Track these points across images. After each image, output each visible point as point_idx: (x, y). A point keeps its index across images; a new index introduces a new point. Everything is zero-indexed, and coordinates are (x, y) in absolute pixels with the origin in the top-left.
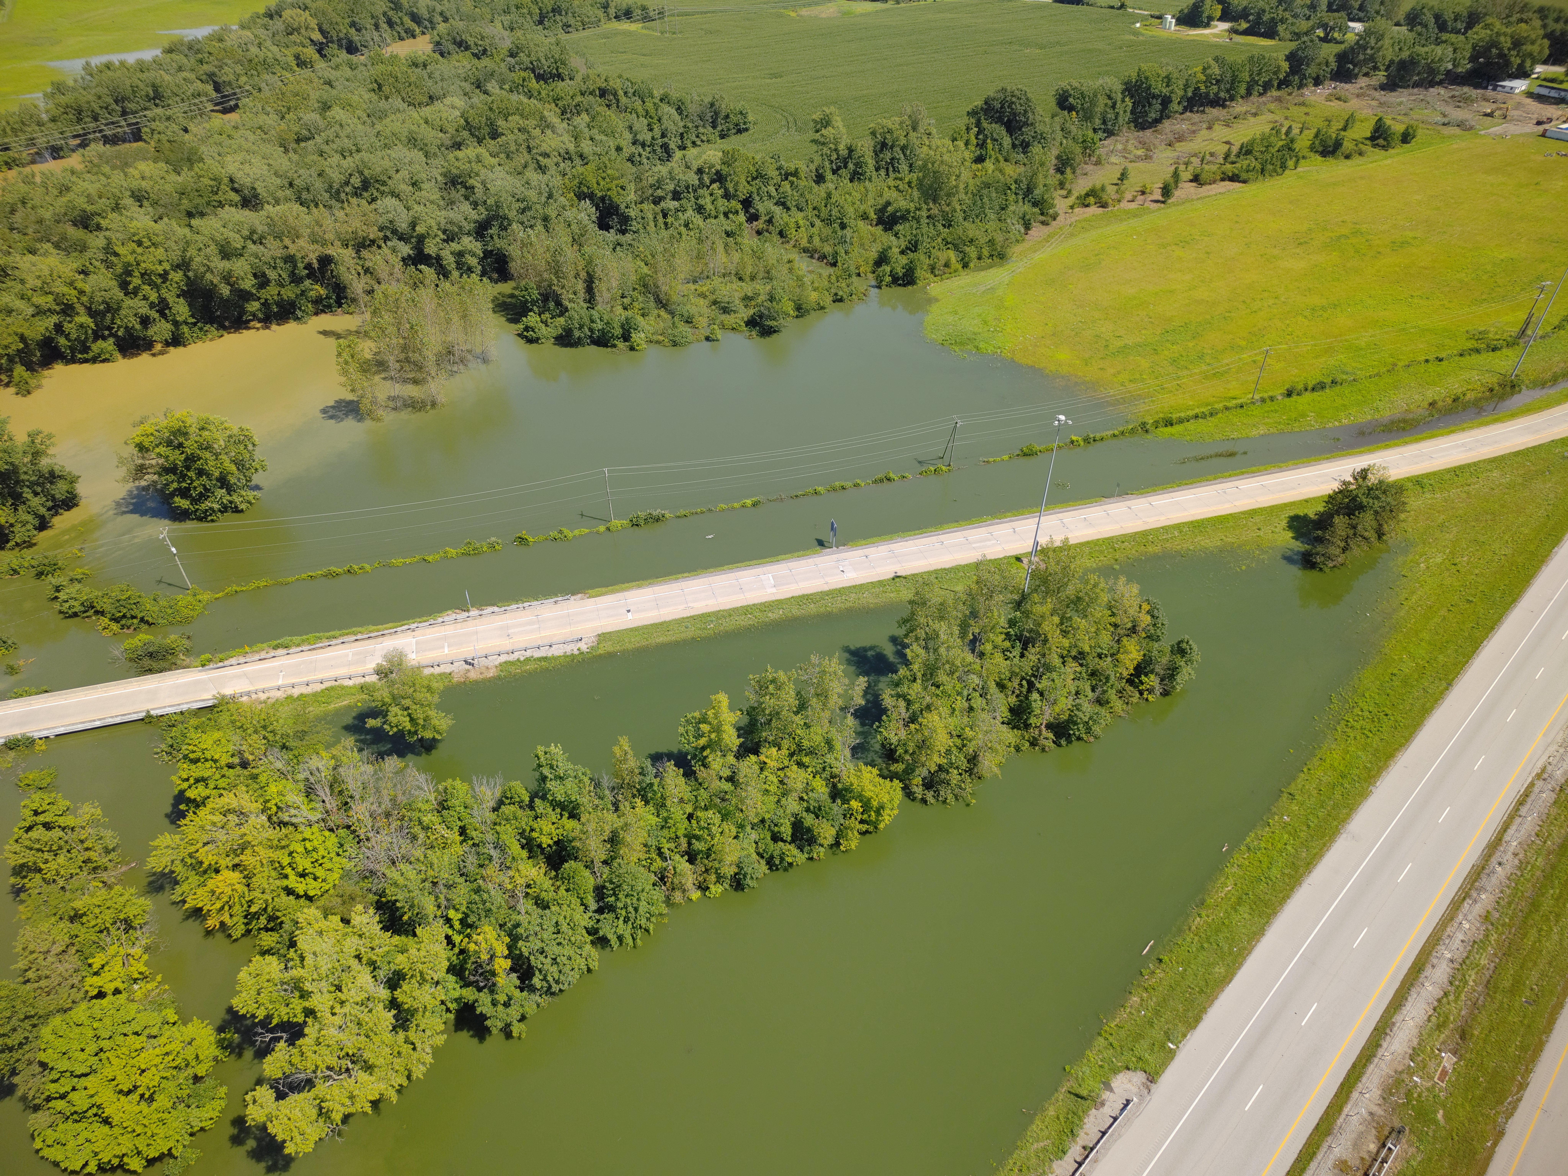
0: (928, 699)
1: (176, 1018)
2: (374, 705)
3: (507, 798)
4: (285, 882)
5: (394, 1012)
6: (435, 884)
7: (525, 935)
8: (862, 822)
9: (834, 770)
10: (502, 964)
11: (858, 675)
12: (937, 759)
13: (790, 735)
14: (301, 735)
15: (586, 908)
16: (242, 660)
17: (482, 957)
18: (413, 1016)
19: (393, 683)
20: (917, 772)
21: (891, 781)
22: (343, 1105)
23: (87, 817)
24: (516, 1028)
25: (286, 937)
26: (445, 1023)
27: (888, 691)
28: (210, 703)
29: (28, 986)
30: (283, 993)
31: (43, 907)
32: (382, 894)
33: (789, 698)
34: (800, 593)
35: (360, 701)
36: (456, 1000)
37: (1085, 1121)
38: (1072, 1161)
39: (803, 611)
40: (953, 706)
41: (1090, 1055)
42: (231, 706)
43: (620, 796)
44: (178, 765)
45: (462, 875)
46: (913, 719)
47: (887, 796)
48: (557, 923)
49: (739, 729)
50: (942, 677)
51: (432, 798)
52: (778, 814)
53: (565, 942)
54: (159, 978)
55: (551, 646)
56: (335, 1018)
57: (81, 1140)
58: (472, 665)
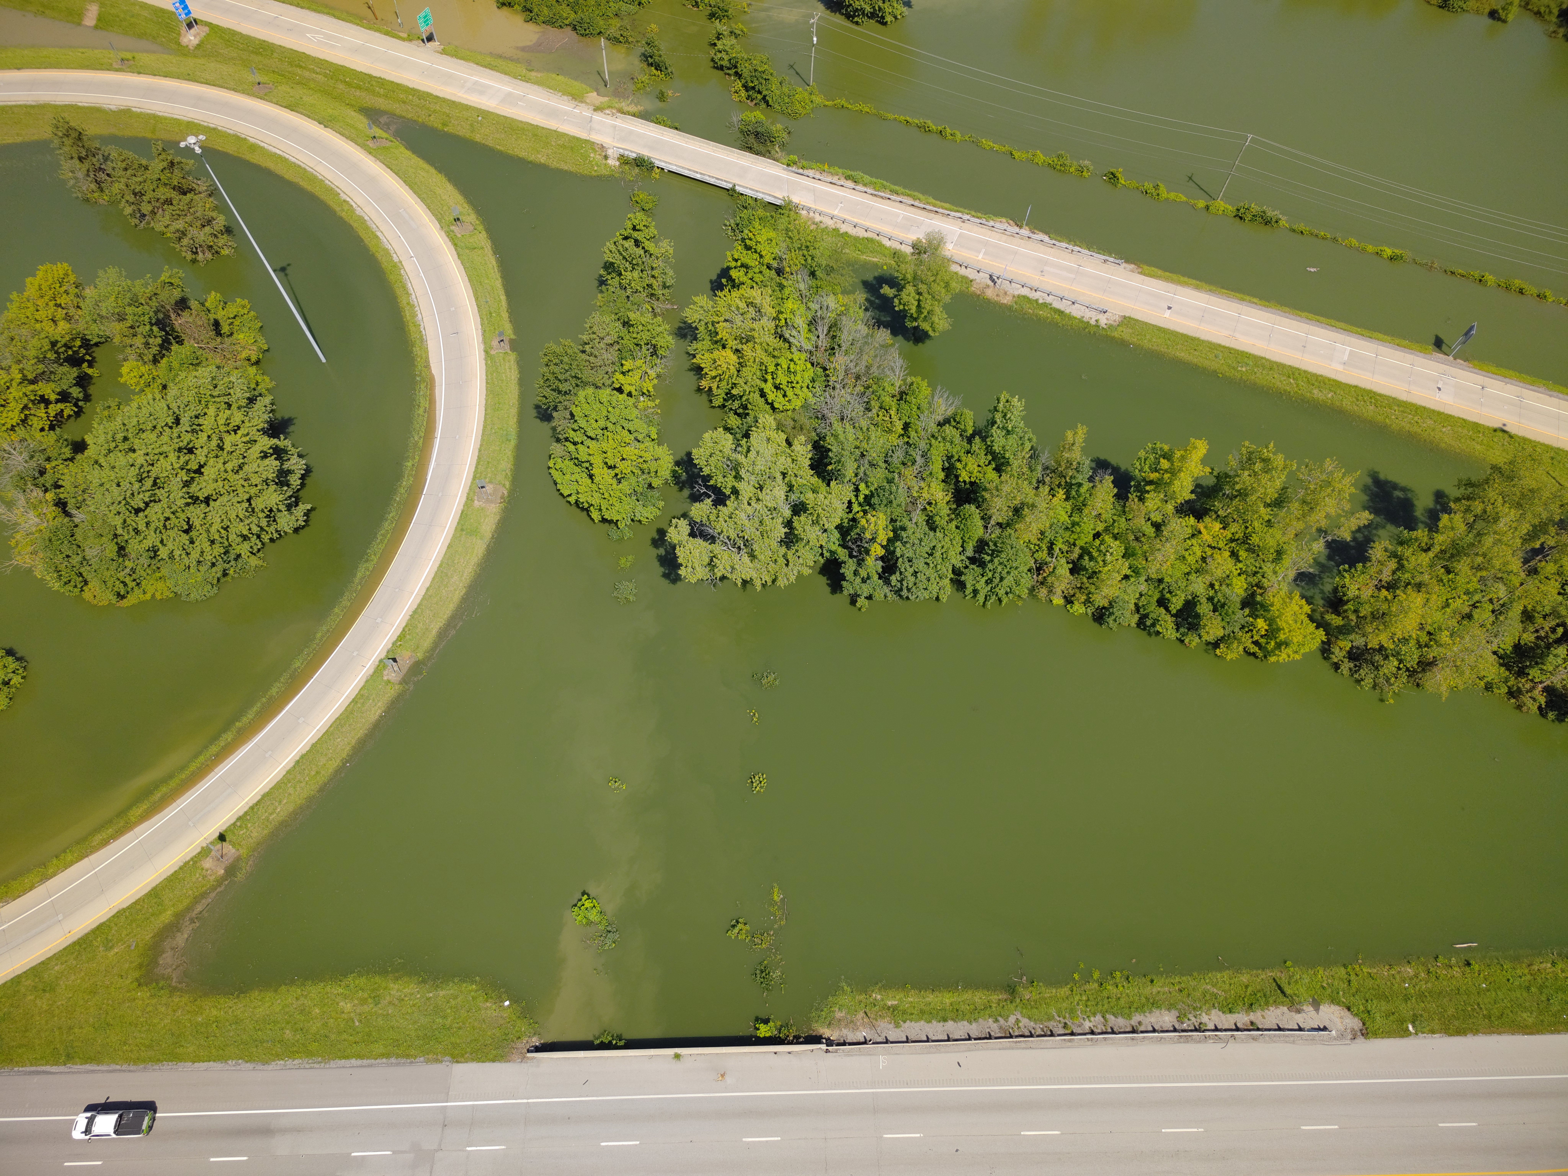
0: (1426, 577)
1: (656, 437)
2: (896, 274)
3: (955, 420)
4: (763, 385)
5: (786, 530)
6: (863, 455)
7: (905, 540)
8: (1256, 643)
9: (1265, 581)
10: (877, 550)
11: (1365, 508)
12: (1383, 638)
13: (1245, 521)
14: (829, 270)
15: (964, 550)
16: (818, 176)
17: (866, 534)
18: (797, 541)
19: (921, 263)
20: (1352, 637)
21: (1317, 628)
22: (725, 569)
23: (663, 250)
24: (861, 601)
25: (745, 427)
26: (815, 562)
27: (1386, 543)
28: (778, 202)
29: (584, 356)
30: (725, 466)
31: (611, 304)
32: (823, 438)
33: (1271, 487)
34: (1368, 386)
35: (887, 265)
36: (831, 552)
37: (1271, 1008)
38: (1232, 1022)
39: (1356, 408)
40: (1450, 601)
41: (1321, 972)
42: (792, 213)
43: (1048, 478)
44: (736, 244)
45: (886, 462)
46: (1391, 586)
47: (1300, 638)
48: (934, 547)
49: (1198, 486)
50: (1463, 566)
51: (898, 385)
52: (1180, 584)
53: (931, 565)
54: (657, 401)
55: (1073, 303)
56: (750, 507)
57: (573, 478)
58: (995, 283)
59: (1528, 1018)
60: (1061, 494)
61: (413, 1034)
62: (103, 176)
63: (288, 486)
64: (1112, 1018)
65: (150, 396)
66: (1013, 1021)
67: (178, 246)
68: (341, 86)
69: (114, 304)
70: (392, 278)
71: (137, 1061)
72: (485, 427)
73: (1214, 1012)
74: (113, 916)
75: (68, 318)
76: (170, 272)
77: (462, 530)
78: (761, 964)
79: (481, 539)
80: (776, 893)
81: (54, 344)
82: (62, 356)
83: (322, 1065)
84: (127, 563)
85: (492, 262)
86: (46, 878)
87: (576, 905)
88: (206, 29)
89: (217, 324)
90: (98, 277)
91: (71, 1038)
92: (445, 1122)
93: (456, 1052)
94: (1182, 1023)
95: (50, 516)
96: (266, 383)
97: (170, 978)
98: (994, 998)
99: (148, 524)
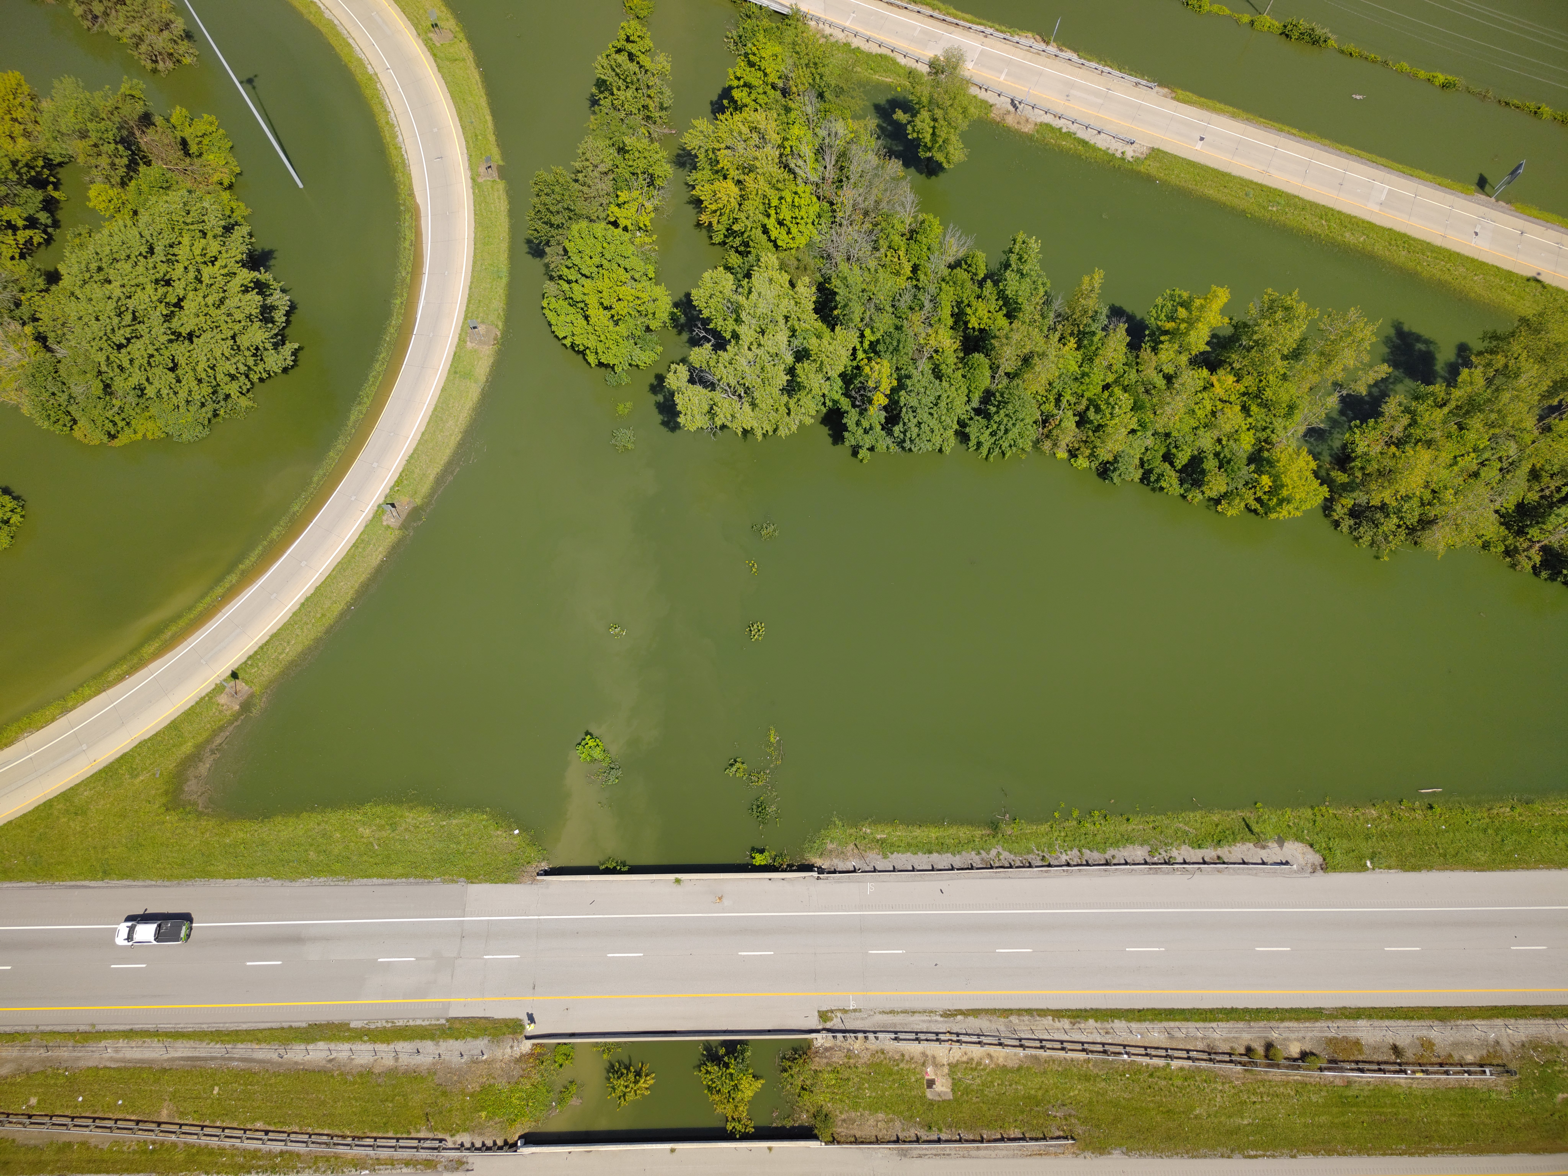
0: (1438, 434)
1: (653, 276)
2: (911, 97)
3: (966, 263)
4: (766, 221)
5: (788, 377)
6: (869, 299)
7: (909, 388)
8: (1258, 500)
9: (1274, 436)
10: (880, 399)
11: (1384, 361)
12: (1387, 496)
13: (1260, 374)
14: (839, 92)
15: (969, 401)
17: (869, 382)
18: (799, 390)
19: (937, 84)
20: (1356, 494)
21: (1321, 484)
22: (725, 417)
23: (660, 67)
24: (863, 453)
25: (747, 267)
26: (817, 411)
27: (1401, 398)
28: (785, 11)
29: (576, 186)
30: (725, 308)
31: (605, 127)
32: (828, 280)
33: (1290, 337)
34: (1403, 229)
35: (900, 86)
36: (834, 401)
37: (1238, 845)
38: (1200, 856)
39: (1387, 253)
40: (1459, 459)
41: (1289, 813)
42: (800, 24)
43: (1060, 326)
44: (738, 60)
45: (893, 306)
46: (1399, 443)
47: (1303, 495)
48: (939, 396)
49: (1214, 336)
50: (1476, 422)
51: (908, 223)
52: (1187, 439)
53: (935, 416)
54: (655, 237)
55: (1099, 132)
56: (750, 353)
57: (568, 319)
58: (1016, 108)
59: (1482, 857)
60: (1072, 343)
61: (429, 857)
63: (273, 322)
64: (1088, 852)
65: (121, 223)
66: (995, 854)
67: (135, 53)
69: (74, 120)
70: (368, 92)
71: (170, 877)
72: (474, 262)
73: (1183, 847)
74: (136, 747)
75: (27, 134)
76: (130, 83)
77: (456, 373)
78: (757, 800)
79: (475, 382)
80: (772, 735)
81: (14, 163)
82: (25, 178)
83: (346, 883)
84: (114, 401)
85: (475, 76)
86: (66, 711)
87: (580, 744)
89: (184, 143)
90: (53, 88)
91: (106, 856)
92: (463, 934)
93: (471, 874)
94: (1153, 857)
95: (31, 351)
96: (241, 210)
97: (195, 804)
98: (978, 833)
99: (131, 361)
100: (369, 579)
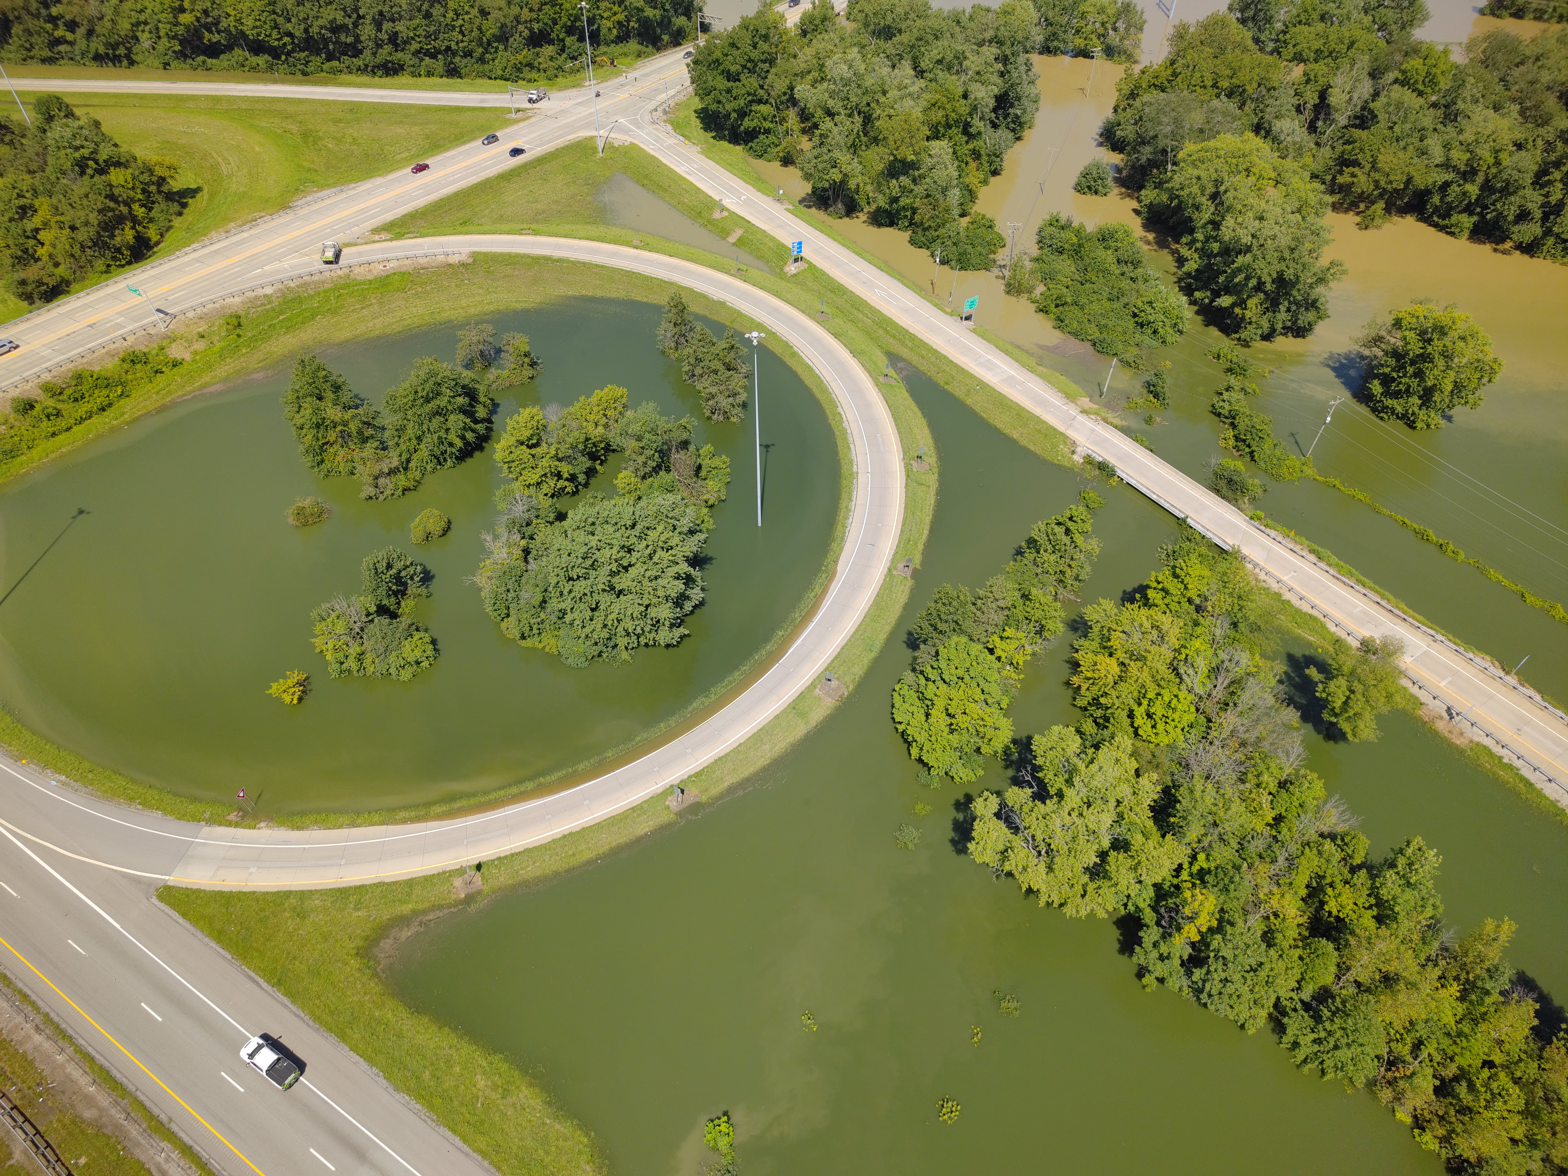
1: (1005, 707)
2: (1330, 662)
3: (1343, 840)
4: (1135, 707)
5: (1098, 860)
6: (1215, 824)
7: (1228, 936)
10: (1191, 932)
14: (1255, 628)
15: (1299, 989)
16: (1279, 538)
17: (1186, 909)
18: (1104, 878)
19: (1366, 661)
22: (1017, 866)
23: (1090, 547)
24: (1148, 979)
25: (1098, 738)
26: (1115, 909)
28: (1226, 547)
29: (973, 608)
30: (1061, 766)
31: (1019, 574)
32: (1177, 787)
35: (1322, 648)
36: (1137, 907)
42: (1236, 562)
43: (1444, 962)
44: (1165, 568)
45: (1240, 844)
48: (1262, 964)
51: (1287, 772)
53: (1249, 982)
54: (1022, 676)
55: (1550, 780)
56: (1069, 818)
57: (911, 709)
58: (1452, 718)
60: (1454, 989)
61: (515, 1149)
62: (683, 340)
63: (681, 608)
65: (626, 500)
67: (704, 404)
68: (881, 332)
69: (639, 428)
70: (844, 482)
71: (317, 1019)
72: (857, 630)
75: (606, 426)
76: (689, 419)
77: (794, 708)
79: (805, 724)
81: (587, 439)
82: (587, 450)
83: (434, 1125)
84: (542, 614)
85: (931, 500)
86: (353, 825)
87: (712, 1121)
88: (806, 266)
89: (699, 468)
90: (641, 406)
91: (290, 967)
95: (515, 557)
96: (710, 524)
97: (379, 962)
99: (570, 592)
100: (626, 844)
